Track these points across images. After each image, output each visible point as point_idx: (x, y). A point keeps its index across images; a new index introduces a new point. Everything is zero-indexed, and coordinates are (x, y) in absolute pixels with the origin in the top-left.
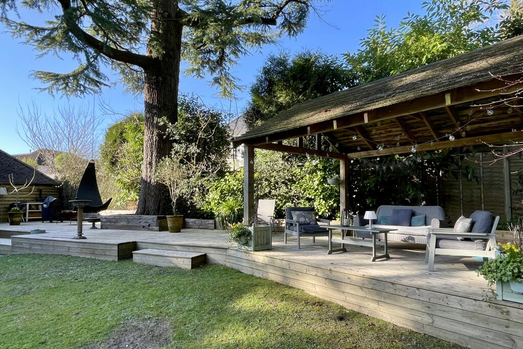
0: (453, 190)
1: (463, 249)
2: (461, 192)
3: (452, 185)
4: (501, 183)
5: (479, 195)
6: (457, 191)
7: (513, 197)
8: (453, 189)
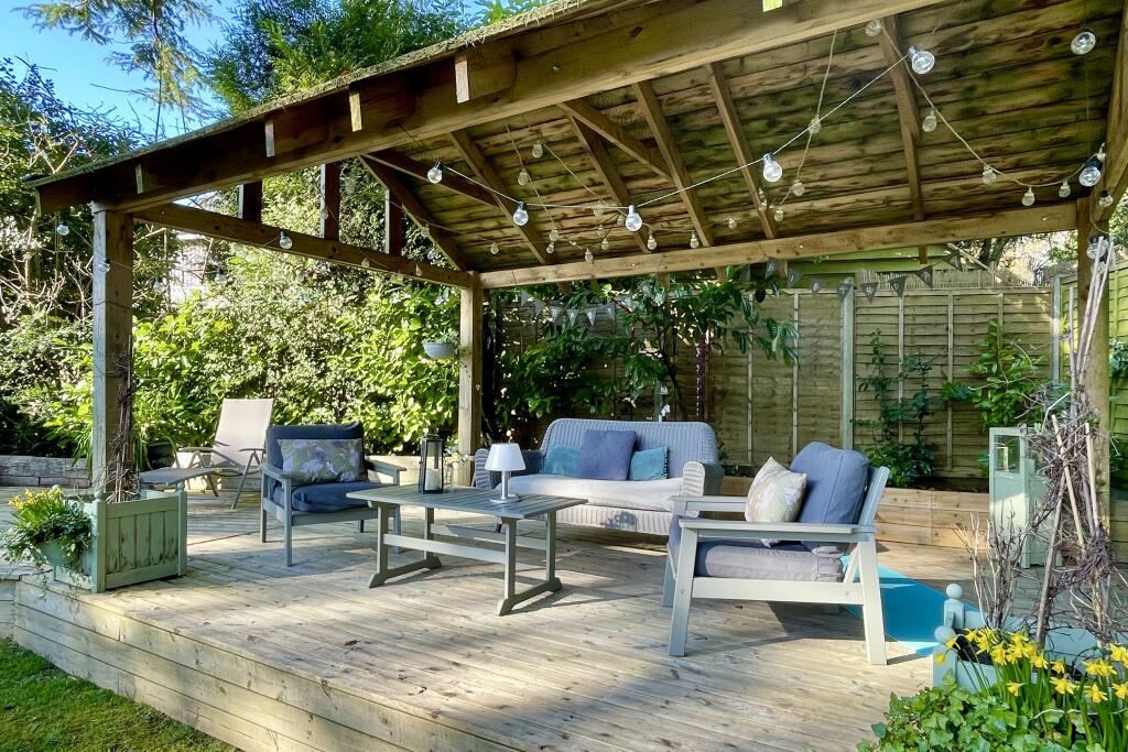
0: (732, 379)
1: (777, 576)
2: (750, 382)
3: (729, 365)
4: (836, 364)
5: (789, 391)
6: (741, 381)
7: (858, 398)
8: (735, 374)
